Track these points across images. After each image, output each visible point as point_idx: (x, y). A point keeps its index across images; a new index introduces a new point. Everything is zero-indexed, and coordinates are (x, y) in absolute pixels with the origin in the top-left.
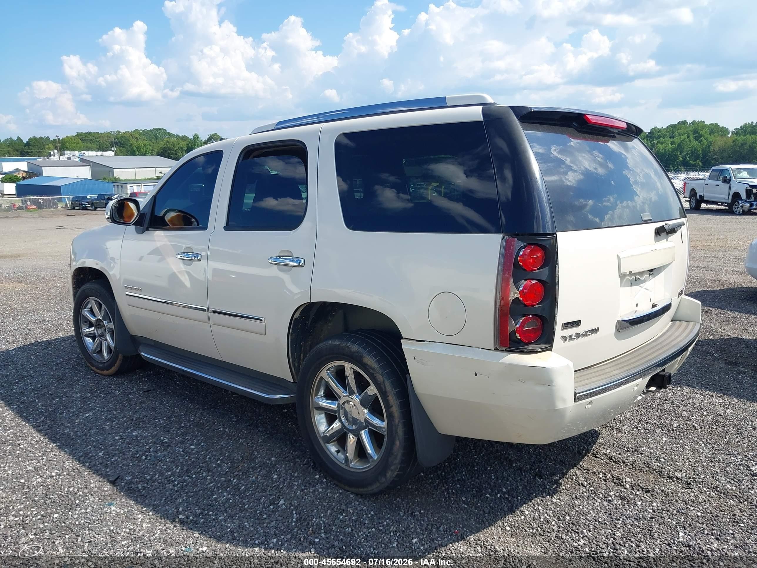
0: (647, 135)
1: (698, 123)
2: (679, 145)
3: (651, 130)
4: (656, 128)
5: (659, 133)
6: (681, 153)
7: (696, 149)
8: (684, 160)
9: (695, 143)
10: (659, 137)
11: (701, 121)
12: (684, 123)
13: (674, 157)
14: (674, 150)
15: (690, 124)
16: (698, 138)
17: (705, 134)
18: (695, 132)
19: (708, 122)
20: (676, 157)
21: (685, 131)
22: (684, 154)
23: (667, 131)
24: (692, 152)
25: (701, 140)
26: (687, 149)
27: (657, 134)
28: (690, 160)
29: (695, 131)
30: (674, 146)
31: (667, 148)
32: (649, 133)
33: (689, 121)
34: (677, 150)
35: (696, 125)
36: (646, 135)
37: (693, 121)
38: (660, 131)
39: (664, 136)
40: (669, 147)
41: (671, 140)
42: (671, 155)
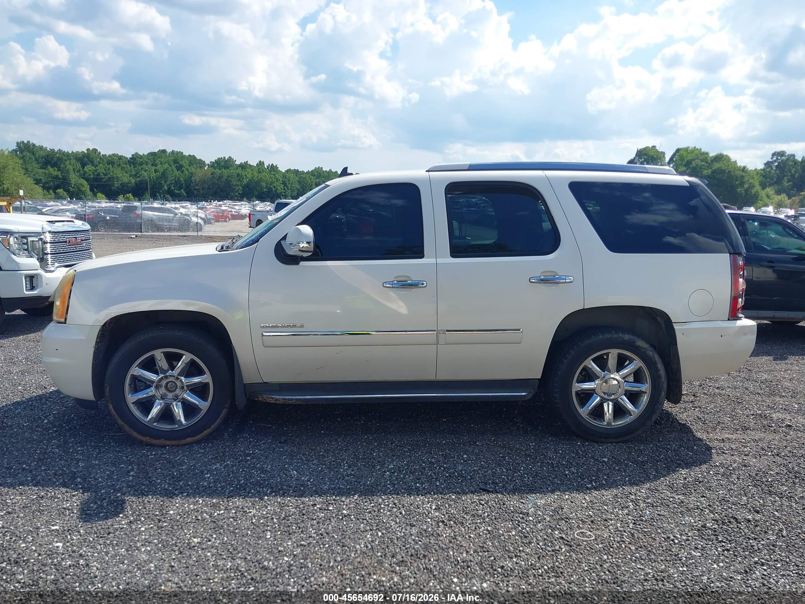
0: (129, 161)
1: (177, 154)
2: (163, 174)
3: (132, 155)
4: (137, 153)
5: (141, 160)
6: (166, 182)
7: (179, 179)
8: (169, 188)
9: (177, 173)
10: (141, 164)
11: (180, 152)
12: (164, 151)
13: (159, 186)
14: (158, 178)
15: (169, 153)
16: (180, 168)
17: (185, 165)
18: (175, 162)
19: (186, 153)
20: (161, 186)
21: (166, 160)
22: (168, 183)
23: (148, 158)
24: (176, 182)
25: (183, 170)
26: (170, 178)
27: (139, 160)
28: (175, 189)
29: (175, 160)
30: (157, 174)
31: (151, 176)
32: (130, 158)
33: (169, 150)
34: (161, 178)
35: (175, 155)
36: (127, 160)
37: (173, 151)
38: (141, 157)
39: (147, 163)
40: (153, 175)
41: (154, 168)
42: (156, 183)
